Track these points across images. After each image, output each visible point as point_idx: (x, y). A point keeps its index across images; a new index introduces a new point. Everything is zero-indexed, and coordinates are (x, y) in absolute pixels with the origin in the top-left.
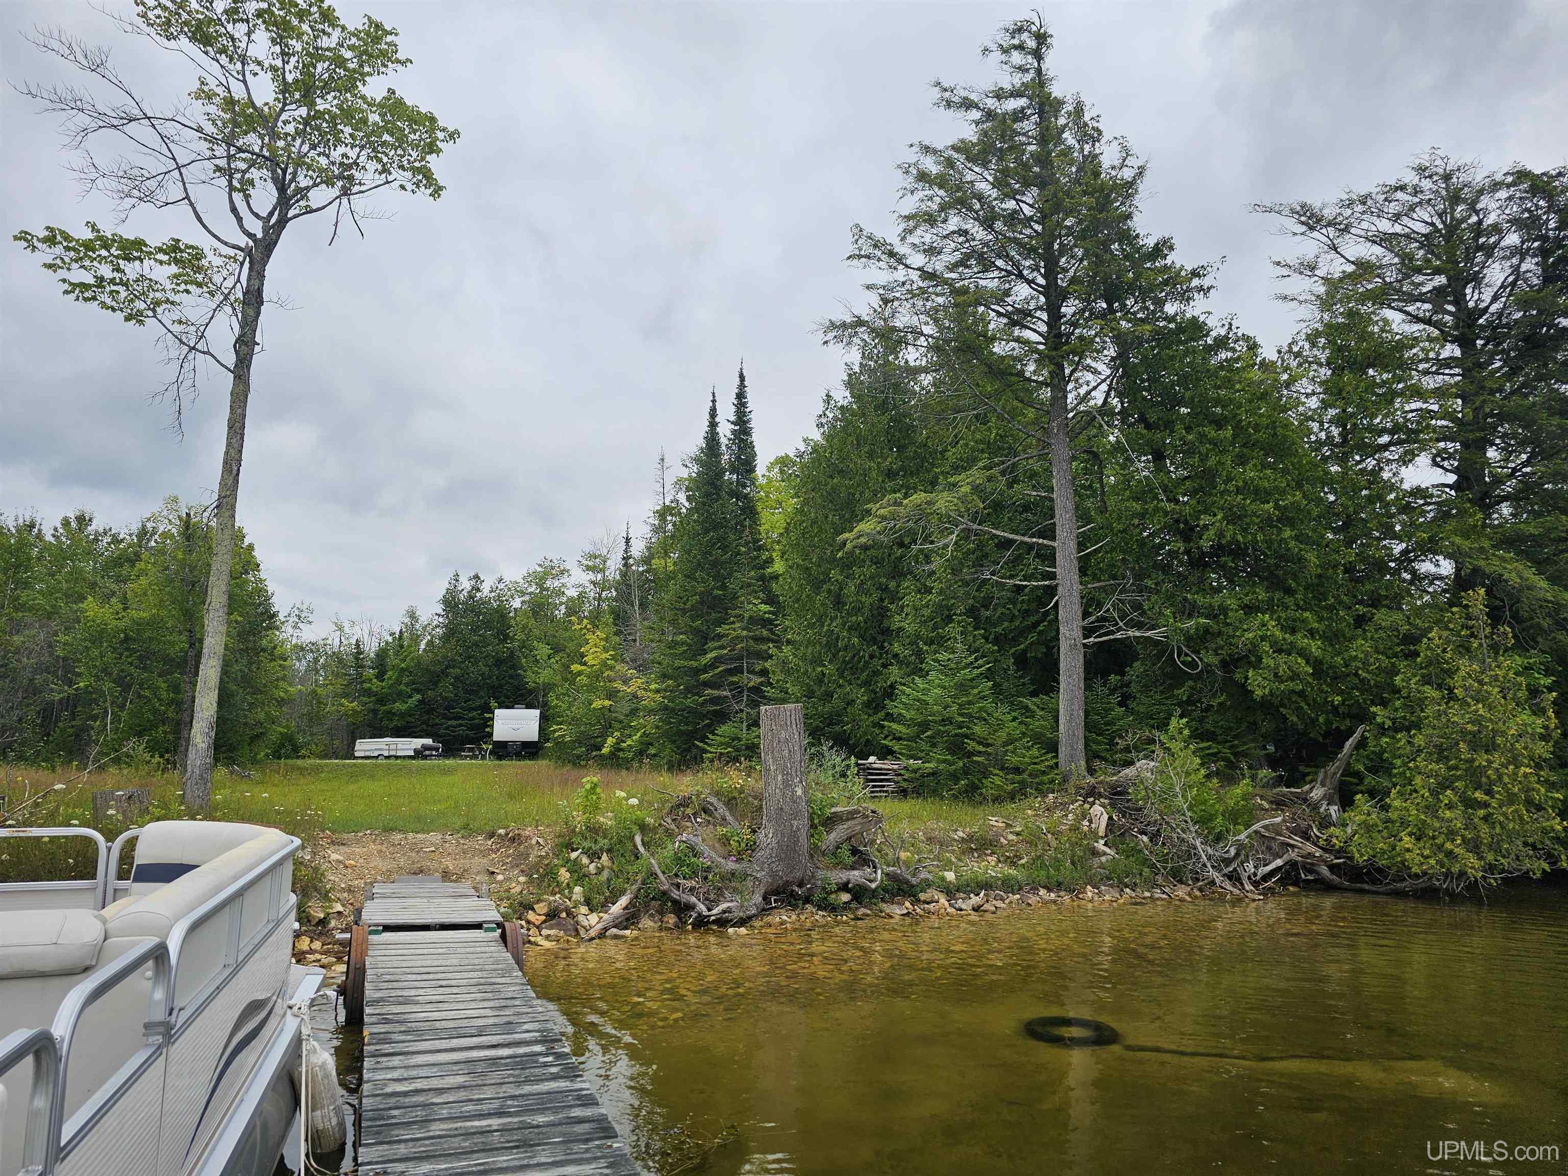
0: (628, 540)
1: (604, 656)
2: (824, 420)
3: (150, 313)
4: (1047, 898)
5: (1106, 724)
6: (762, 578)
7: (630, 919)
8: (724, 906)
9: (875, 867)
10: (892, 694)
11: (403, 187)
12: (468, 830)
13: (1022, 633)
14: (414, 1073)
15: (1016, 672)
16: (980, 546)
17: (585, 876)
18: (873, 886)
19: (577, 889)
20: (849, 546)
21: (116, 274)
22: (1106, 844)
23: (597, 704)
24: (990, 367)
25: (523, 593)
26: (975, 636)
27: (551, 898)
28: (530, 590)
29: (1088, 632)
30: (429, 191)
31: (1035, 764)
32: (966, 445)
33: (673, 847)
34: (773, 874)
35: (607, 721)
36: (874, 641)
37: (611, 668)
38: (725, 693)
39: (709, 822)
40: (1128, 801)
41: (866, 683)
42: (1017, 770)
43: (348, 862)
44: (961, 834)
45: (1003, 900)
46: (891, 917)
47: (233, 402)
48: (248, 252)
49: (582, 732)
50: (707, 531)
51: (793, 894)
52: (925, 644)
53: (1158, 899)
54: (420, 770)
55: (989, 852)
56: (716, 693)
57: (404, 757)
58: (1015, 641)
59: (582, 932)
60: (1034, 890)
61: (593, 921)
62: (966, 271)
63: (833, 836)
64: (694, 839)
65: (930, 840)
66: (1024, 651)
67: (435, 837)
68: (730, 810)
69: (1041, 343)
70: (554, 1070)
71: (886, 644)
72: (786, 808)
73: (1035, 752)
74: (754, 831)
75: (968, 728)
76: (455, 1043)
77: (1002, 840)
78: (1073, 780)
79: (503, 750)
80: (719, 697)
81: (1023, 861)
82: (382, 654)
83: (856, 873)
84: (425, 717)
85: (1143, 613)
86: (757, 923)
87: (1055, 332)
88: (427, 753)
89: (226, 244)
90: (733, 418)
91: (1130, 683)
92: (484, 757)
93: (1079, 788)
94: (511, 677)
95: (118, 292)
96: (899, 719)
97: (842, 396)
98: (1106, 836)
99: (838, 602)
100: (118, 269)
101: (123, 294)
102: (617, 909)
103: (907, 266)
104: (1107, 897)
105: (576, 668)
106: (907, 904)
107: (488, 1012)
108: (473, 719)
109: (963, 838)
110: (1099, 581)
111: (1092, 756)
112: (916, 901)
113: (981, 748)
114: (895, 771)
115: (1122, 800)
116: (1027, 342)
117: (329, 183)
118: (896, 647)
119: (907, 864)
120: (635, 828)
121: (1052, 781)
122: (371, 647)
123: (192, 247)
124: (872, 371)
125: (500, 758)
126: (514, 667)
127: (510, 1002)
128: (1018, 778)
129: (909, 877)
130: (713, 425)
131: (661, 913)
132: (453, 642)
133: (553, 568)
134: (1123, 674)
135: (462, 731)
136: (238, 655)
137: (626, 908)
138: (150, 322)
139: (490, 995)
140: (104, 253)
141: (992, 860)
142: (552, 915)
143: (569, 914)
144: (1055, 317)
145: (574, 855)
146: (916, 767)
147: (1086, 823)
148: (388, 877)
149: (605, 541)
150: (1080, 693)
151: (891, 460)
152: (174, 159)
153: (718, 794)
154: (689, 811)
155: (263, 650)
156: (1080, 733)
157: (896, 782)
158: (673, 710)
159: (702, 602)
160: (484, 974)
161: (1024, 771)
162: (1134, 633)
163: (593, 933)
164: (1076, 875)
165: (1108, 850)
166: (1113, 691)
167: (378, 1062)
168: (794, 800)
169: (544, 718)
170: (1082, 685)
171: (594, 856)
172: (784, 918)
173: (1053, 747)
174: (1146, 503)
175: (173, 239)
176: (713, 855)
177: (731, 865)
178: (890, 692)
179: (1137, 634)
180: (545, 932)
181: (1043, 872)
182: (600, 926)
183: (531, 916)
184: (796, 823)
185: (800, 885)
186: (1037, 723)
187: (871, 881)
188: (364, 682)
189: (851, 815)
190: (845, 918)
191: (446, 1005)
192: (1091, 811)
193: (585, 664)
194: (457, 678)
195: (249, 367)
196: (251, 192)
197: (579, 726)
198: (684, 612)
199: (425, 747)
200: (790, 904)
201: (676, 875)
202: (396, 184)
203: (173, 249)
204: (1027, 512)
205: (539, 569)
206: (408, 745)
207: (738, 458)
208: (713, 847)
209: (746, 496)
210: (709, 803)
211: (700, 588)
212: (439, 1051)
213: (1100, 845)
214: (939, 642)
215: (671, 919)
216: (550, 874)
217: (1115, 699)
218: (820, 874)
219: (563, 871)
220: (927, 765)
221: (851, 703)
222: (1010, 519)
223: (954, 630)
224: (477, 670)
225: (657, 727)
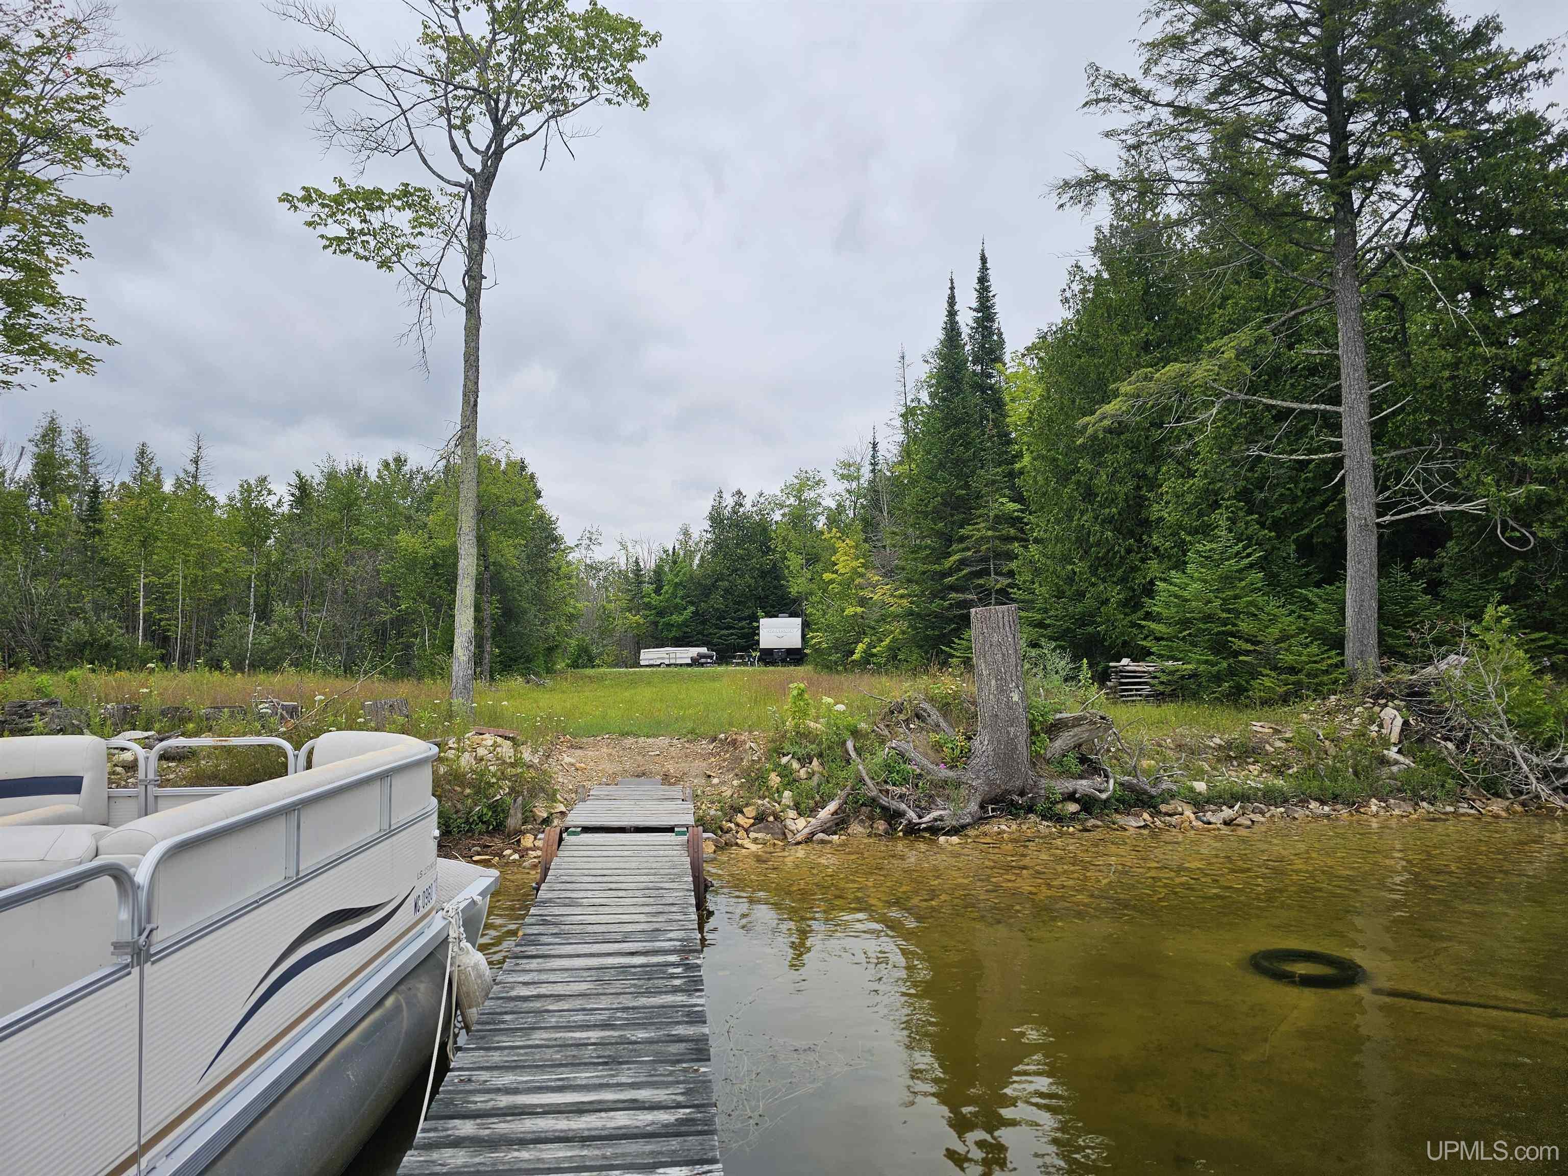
0: (875, 445)
1: (855, 564)
2: (1068, 294)
3: (394, 259)
4: (1319, 811)
5: (1406, 615)
6: (1011, 475)
7: (839, 824)
8: (935, 814)
9: (1106, 776)
10: (1152, 591)
11: (609, 101)
12: (694, 735)
13: (1307, 515)
14: (544, 977)
15: (1298, 560)
16: (1254, 419)
17: (795, 780)
18: (1104, 796)
19: (787, 794)
20: (1090, 431)
21: (364, 225)
22: (1400, 752)
23: (850, 611)
24: (1257, 209)
25: (782, 506)
26: (1247, 523)
27: (760, 802)
28: (788, 503)
29: (1382, 509)
30: (637, 101)
31: (1315, 662)
32: (1236, 304)
33: (883, 754)
34: (990, 783)
35: (859, 626)
36: (1131, 534)
37: (862, 575)
38: (970, 597)
39: (922, 729)
40: (1430, 702)
41: (1123, 580)
42: (1293, 670)
43: (578, 765)
44: (1217, 741)
45: (1262, 813)
46: (1126, 830)
47: (467, 336)
48: (469, 187)
49: (837, 639)
50: (948, 428)
51: (1012, 803)
52: (1189, 534)
53: (1463, 815)
54: (690, 677)
55: (1252, 760)
56: (961, 596)
57: (681, 665)
58: (1297, 526)
59: (789, 835)
60: (1303, 802)
61: (800, 825)
62: (1228, 99)
63: (1058, 743)
64: (905, 746)
65: (1180, 747)
66: (1310, 536)
67: (663, 741)
68: (945, 716)
69: (1322, 172)
70: (677, 982)
71: (1144, 537)
72: (1002, 715)
73: (1314, 649)
74: (969, 738)
75: (1234, 625)
76: (596, 948)
77: (1268, 747)
78: (1361, 679)
79: (770, 657)
80: (965, 601)
81: (1290, 771)
82: (658, 571)
83: (1084, 782)
84: (700, 628)
85: (1457, 483)
86: (972, 832)
87: (1338, 155)
88: (703, 660)
89: (449, 182)
90: (975, 305)
91: (1442, 566)
92: (752, 664)
93: (1366, 689)
94: (775, 588)
95: (368, 242)
96: (1157, 618)
97: (1091, 265)
98: (1400, 742)
99: (1089, 494)
100: (365, 221)
101: (373, 243)
102: (824, 814)
103: (1156, 104)
104: (1397, 812)
105: (827, 576)
106: (1146, 816)
107: (642, 918)
108: (743, 628)
109: (1220, 746)
110: (1398, 447)
111: (1386, 650)
112: (1156, 813)
113: (1250, 647)
114: (1150, 673)
115: (1420, 702)
116: (1302, 173)
117: (538, 107)
118: (1156, 540)
119: (1145, 772)
120: (846, 734)
121: (1335, 682)
122: (649, 563)
123: (420, 190)
124: (1125, 233)
125: (767, 664)
126: (778, 578)
127: (667, 909)
128: (1293, 678)
129: (1148, 787)
130: (952, 314)
131: (871, 818)
132: (721, 556)
133: (808, 479)
134: (1431, 556)
135: (732, 640)
136: (528, 576)
137: (835, 813)
138: (396, 266)
139: (652, 900)
140: (352, 205)
141: (1255, 769)
142: (760, 818)
143: (776, 818)
144: (1340, 136)
145: (784, 760)
146: (1173, 669)
147: (1374, 728)
148: (613, 780)
149: (859, 449)
150: (1372, 582)
151: (1146, 331)
152: (399, 105)
153: (932, 700)
154: (902, 717)
155: (550, 570)
156: (1372, 626)
157: (1152, 686)
158: (919, 615)
159: (945, 504)
160: (656, 878)
161: (1300, 671)
162: (1442, 507)
163: (799, 837)
164: (1358, 786)
165: (1400, 758)
166: (1415, 577)
167: (517, 964)
168: (1010, 706)
169: (806, 626)
170: (1375, 572)
171: (805, 760)
172: (1003, 827)
173: (1338, 643)
174: (1460, 350)
175: (403, 184)
176: (925, 762)
177: (944, 773)
178: (1149, 590)
179: (1448, 508)
180: (753, 835)
181: (1316, 783)
182: (807, 830)
183: (740, 819)
184: (1012, 729)
185: (1022, 794)
186: (1318, 617)
187: (1100, 791)
188: (643, 597)
189: (1077, 722)
190: (1071, 829)
191: (606, 908)
192: (1382, 715)
193: (836, 572)
194: (726, 591)
195: (478, 301)
196: (470, 127)
197: (833, 633)
198: (926, 515)
199: (701, 656)
200: (1011, 813)
201: (886, 782)
202: (601, 99)
203: (405, 192)
204: (1314, 375)
205: (796, 481)
206: (686, 654)
207: (982, 347)
208: (925, 755)
209: (991, 387)
210: (923, 709)
211: (942, 489)
212: (578, 956)
213: (1392, 753)
214: (1206, 531)
215: (881, 826)
216: (762, 778)
217: (1421, 584)
218: (1044, 783)
219: (773, 775)
220: (1185, 666)
221: (1106, 602)
222: (1292, 385)
223: (1220, 518)
224: (744, 582)
225: (904, 633)
